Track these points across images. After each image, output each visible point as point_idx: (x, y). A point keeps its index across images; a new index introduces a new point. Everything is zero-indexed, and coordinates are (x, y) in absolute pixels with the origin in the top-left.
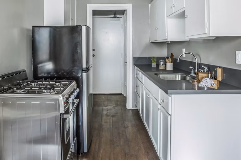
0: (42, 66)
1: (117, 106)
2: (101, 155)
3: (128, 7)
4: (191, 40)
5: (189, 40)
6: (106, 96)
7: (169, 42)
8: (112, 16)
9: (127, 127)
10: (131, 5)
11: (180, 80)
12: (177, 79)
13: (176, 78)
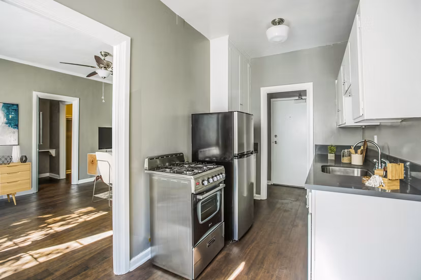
0: (204, 151)
1: (296, 201)
2: (251, 248)
3: (308, 86)
4: (382, 124)
5: (379, 124)
6: (289, 189)
7: (364, 127)
8: (297, 98)
9: (297, 226)
10: (311, 84)
11: (359, 175)
12: (356, 175)
13: (353, 172)
